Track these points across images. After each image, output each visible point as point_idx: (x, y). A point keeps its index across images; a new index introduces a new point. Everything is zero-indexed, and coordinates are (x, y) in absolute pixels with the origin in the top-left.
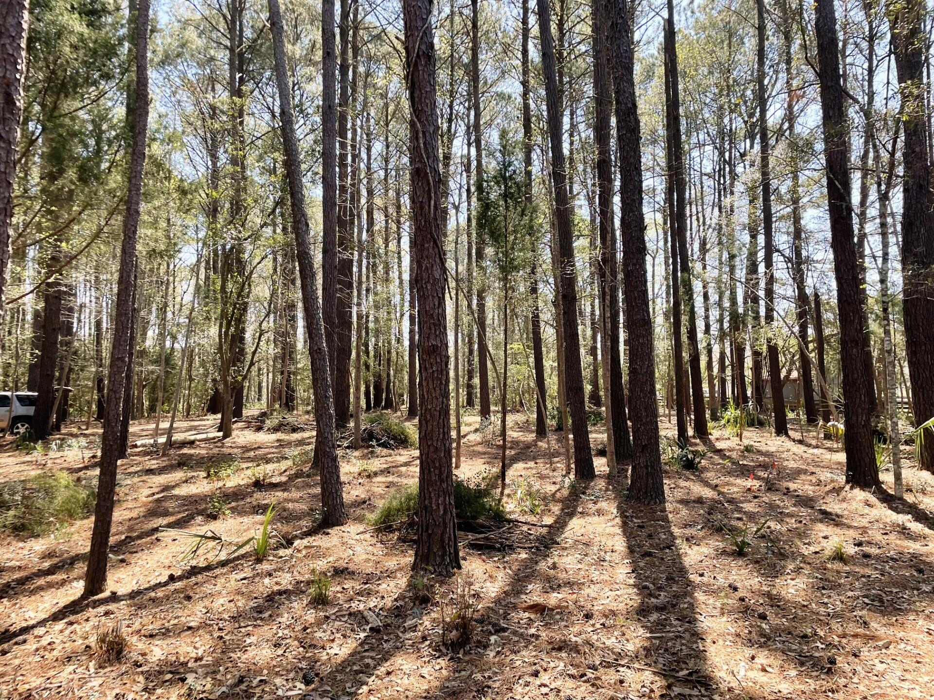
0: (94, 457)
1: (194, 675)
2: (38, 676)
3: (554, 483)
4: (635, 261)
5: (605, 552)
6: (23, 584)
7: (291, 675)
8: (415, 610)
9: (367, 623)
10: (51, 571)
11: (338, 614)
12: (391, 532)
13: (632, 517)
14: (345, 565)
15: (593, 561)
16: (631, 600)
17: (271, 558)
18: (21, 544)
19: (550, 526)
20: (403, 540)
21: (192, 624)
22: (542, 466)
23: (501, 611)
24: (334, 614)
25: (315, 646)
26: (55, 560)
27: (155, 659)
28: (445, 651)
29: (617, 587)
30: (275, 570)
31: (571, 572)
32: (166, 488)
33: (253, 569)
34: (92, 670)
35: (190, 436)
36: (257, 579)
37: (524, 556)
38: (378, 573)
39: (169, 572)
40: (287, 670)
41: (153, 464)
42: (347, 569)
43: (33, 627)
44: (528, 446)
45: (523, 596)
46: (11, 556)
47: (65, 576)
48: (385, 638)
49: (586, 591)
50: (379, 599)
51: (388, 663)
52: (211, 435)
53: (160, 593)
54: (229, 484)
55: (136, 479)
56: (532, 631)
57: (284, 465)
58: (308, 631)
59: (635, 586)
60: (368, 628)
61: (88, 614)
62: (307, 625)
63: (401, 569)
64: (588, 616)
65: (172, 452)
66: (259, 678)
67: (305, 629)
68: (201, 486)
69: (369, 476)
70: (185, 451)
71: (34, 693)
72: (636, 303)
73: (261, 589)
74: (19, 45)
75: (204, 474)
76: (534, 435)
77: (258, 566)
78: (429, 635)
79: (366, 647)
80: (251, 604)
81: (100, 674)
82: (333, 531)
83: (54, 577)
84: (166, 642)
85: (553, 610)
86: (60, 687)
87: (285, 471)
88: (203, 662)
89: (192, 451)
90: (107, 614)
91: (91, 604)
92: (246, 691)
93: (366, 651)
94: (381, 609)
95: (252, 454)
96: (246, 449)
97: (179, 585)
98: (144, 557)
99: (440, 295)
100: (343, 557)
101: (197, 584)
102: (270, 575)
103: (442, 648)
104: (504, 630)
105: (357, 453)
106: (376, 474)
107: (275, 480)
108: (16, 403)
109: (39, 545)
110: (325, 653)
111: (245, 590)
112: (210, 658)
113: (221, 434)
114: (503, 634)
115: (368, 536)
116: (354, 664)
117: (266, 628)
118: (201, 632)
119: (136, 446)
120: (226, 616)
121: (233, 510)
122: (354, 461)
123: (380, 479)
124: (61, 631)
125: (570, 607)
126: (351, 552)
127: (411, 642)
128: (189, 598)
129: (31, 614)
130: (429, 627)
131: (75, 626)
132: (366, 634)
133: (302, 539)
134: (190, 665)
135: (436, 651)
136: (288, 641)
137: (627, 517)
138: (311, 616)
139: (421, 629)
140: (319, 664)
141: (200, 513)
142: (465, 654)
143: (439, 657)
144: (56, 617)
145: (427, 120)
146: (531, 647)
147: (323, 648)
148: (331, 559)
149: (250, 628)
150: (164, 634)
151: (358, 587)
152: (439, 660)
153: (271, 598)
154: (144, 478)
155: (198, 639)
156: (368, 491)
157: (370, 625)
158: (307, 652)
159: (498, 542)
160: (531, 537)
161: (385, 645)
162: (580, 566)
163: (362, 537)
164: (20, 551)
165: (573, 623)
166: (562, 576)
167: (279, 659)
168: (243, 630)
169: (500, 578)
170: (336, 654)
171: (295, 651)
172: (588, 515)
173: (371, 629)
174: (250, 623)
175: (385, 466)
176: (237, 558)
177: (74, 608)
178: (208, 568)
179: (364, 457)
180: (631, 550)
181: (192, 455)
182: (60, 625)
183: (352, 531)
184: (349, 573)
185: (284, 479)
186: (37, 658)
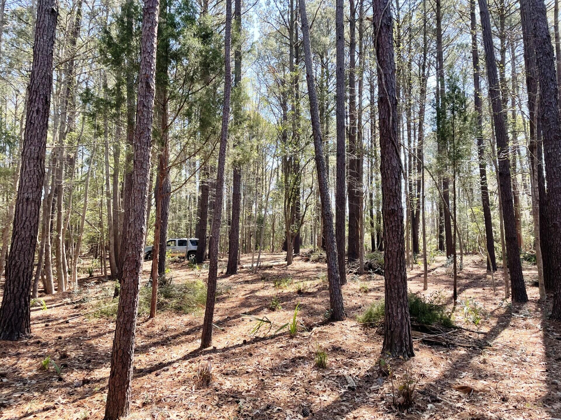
0: (222, 273)
1: (244, 400)
2: (168, 389)
3: (495, 304)
4: (553, 146)
5: (527, 355)
6: (175, 338)
7: (296, 409)
8: (379, 379)
9: (347, 383)
10: (188, 333)
11: (330, 375)
12: (373, 327)
13: (553, 331)
14: (340, 346)
15: (516, 361)
16: (540, 391)
17: (298, 336)
18: (178, 317)
19: (485, 334)
20: (379, 333)
21: (250, 370)
22: (488, 292)
23: (439, 388)
24: (328, 375)
25: (314, 393)
26: (192, 327)
27: (226, 388)
28: (394, 409)
29: (531, 381)
30: (299, 344)
31: (497, 367)
32: (253, 291)
33: (288, 342)
34: (194, 390)
35: (270, 263)
36: (288, 348)
37: (463, 352)
38: (360, 352)
39: (244, 339)
40: (295, 406)
41: (249, 278)
42: (340, 348)
43: (174, 362)
44: (479, 278)
45: (458, 380)
46: (173, 323)
47: (194, 336)
48: (357, 394)
49: (505, 382)
50: (357, 369)
51: (356, 411)
52: (281, 263)
53: (237, 351)
54: (285, 291)
55: (239, 286)
56: (459, 405)
57: (317, 282)
58: (311, 383)
59: (545, 381)
60: (347, 386)
61: (200, 358)
62: (311, 380)
63: (374, 352)
64: (504, 400)
65: (260, 272)
66: (277, 408)
67: (310, 382)
68: (270, 291)
69: (366, 292)
70: (267, 271)
71: (162, 399)
72: (555, 176)
73: (289, 355)
74: (152, 56)
75: (273, 285)
76: (486, 270)
77: (291, 341)
78: (386, 397)
79: (344, 399)
80: (283, 362)
81: (197, 393)
82: (337, 324)
83: (190, 336)
84: (234, 379)
85: (478, 392)
86: (176, 397)
87: (317, 285)
88: (251, 393)
89: (270, 272)
90: (209, 359)
91: (203, 353)
92: (270, 414)
93: (344, 401)
94: (357, 376)
95: (301, 274)
96: (299, 271)
97: (247, 347)
98: (234, 329)
99: (397, 177)
100: (340, 340)
101: (257, 347)
102: (296, 346)
103: (393, 407)
104: (439, 401)
105: (361, 277)
106: (370, 290)
107: (310, 291)
108: (189, 244)
109: (186, 319)
110: (318, 399)
111: (281, 354)
112: (255, 392)
113: (286, 262)
114: (438, 404)
115: (358, 329)
116: (335, 408)
117: (288, 378)
118: (253, 375)
119: (243, 268)
120: (268, 368)
121: (283, 306)
122: (359, 281)
123: (372, 294)
124: (186, 366)
125: (491, 392)
126: (345, 338)
127: (373, 400)
128: (251, 355)
129: (175, 355)
130: (387, 392)
131: (193, 364)
132: (345, 391)
133: (318, 327)
134: (243, 394)
135: (388, 408)
136: (299, 388)
137: (549, 331)
138: (314, 375)
139: (382, 392)
140: (313, 404)
141: (266, 307)
142: (408, 413)
143: (389, 413)
144: (185, 358)
145: (387, 66)
146: (456, 416)
147: (318, 395)
148: (332, 341)
149: (279, 377)
150: (234, 374)
151: (345, 360)
152: (389, 415)
153: (293, 360)
154: (244, 285)
155: (250, 379)
156: (363, 301)
157: (348, 385)
158: (308, 396)
159: (444, 341)
160: (470, 340)
161: (356, 399)
162: (504, 363)
163: (354, 329)
164: (177, 321)
165: (492, 403)
166: (490, 369)
167: (291, 398)
168: (275, 377)
169: (442, 366)
170: (325, 401)
171: (302, 394)
172: (518, 327)
173: (349, 387)
174: (280, 374)
175: (377, 286)
176: (280, 335)
177: (194, 354)
178: (264, 339)
179: (365, 280)
180: (547, 355)
181: (270, 274)
182: (186, 363)
183: (348, 325)
184: (341, 351)
185: (315, 290)
186: (171, 380)
